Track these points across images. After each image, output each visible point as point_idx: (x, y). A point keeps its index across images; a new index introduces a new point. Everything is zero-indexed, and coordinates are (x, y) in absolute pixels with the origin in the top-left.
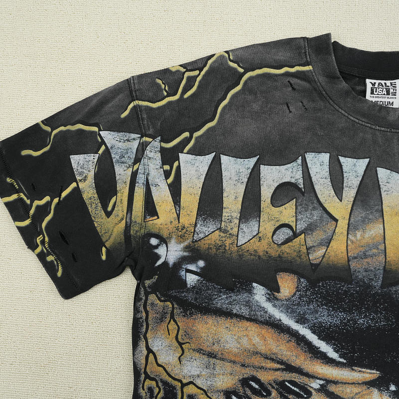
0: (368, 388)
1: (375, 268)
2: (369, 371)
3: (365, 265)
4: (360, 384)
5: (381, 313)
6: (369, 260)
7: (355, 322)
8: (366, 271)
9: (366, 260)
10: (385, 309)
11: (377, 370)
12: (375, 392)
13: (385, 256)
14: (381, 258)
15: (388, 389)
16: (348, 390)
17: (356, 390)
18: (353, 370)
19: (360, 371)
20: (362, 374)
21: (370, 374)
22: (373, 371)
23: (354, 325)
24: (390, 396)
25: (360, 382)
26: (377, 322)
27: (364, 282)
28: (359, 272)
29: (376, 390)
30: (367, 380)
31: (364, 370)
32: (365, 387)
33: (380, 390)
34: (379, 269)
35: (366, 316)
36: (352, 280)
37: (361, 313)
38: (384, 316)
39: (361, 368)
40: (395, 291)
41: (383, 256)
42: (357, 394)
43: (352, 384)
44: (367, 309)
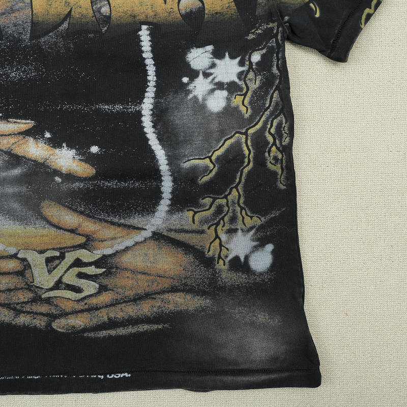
0: (24, 137)
1: (23, 22)
2: (24, 121)
3: (13, 20)
4: (16, 134)
5: (32, 65)
6: (16, 14)
7: (8, 76)
8: (15, 26)
9: (14, 15)
10: (35, 60)
11: (31, 120)
12: (31, 140)
13: (32, 8)
14: (28, 11)
15: (43, 137)
16: (5, 141)
17: (12, 140)
18: (8, 121)
19: (15, 122)
20: (17, 125)
21: (25, 124)
22: (28, 121)
23: (7, 78)
24: (45, 143)
25: (16, 133)
26: (28, 74)
27: (14, 37)
28: (8, 27)
29: (32, 139)
30: (22, 130)
31: (18, 121)
32: (21, 137)
33: (35, 138)
34: (26, 22)
35: (17, 69)
36: (3, 36)
37: (12, 67)
38: (35, 67)
39: (16, 119)
40: (44, 42)
41: (30, 9)
42: (13, 144)
43: (9, 135)
44: (19, 63)
